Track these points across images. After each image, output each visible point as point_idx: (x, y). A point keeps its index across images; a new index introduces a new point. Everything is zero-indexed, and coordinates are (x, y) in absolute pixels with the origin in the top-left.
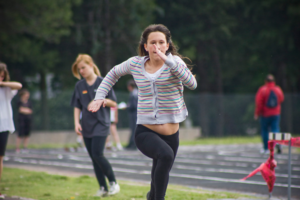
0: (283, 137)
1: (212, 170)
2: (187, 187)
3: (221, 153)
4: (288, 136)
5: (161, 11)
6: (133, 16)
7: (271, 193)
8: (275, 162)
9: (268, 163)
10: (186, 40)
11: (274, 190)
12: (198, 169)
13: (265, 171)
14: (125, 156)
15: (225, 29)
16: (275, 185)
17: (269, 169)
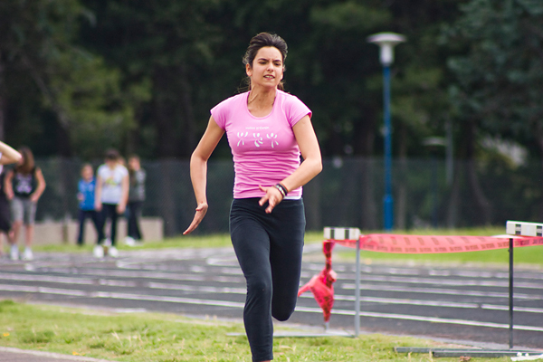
0: (347, 234)
1: (211, 290)
2: (184, 316)
3: (212, 262)
4: (355, 233)
5: (91, 16)
6: (41, 24)
7: (327, 324)
8: (333, 274)
9: (323, 276)
10: (135, 67)
11: (331, 319)
12: (186, 288)
13: (318, 288)
14: (49, 268)
15: (203, 47)
16: (333, 312)
17: (324, 286)
